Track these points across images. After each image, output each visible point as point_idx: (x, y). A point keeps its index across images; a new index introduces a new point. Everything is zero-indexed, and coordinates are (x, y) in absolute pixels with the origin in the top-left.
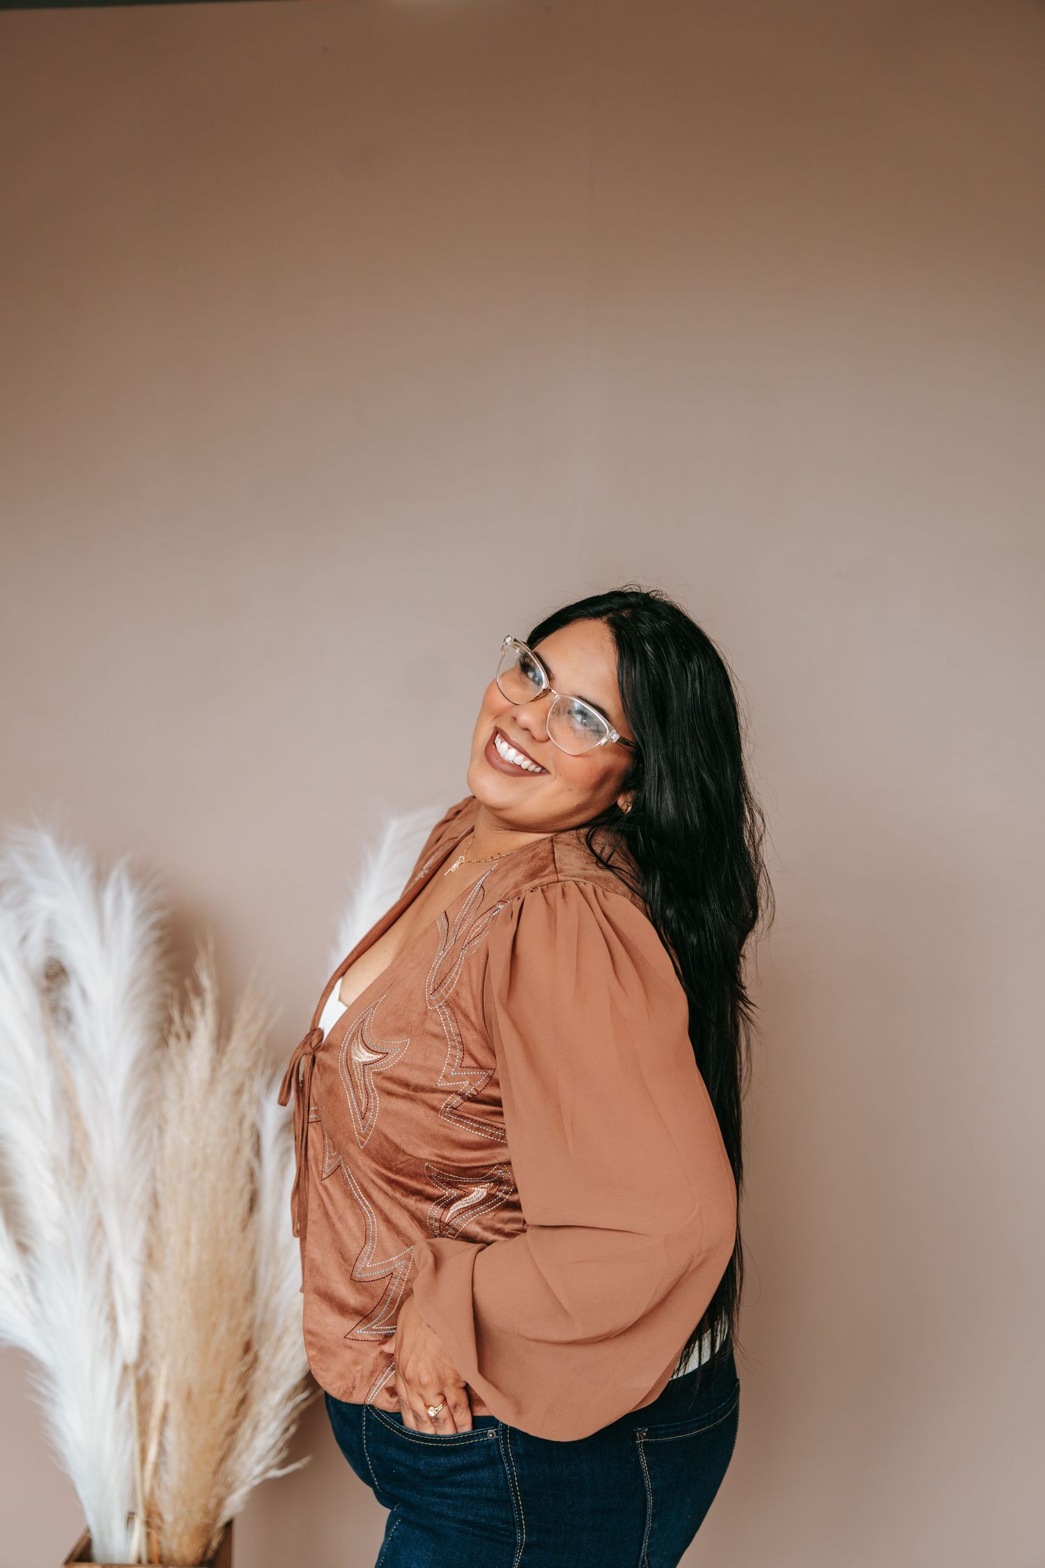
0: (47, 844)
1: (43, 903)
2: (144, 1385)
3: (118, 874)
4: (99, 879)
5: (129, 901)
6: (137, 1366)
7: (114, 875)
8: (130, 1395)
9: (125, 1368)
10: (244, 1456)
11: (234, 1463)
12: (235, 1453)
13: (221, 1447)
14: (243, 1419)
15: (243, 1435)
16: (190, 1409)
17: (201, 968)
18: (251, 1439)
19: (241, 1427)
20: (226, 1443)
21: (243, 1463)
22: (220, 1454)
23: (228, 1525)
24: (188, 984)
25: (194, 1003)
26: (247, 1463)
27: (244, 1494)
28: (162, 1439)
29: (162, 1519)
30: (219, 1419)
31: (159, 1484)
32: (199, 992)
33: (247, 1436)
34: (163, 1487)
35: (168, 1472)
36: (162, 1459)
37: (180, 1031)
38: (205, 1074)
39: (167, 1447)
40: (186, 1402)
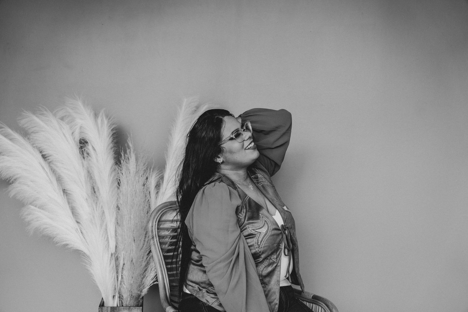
0: (80, 104)
1: (79, 122)
2: (117, 259)
3: (102, 114)
4: (96, 115)
5: (106, 122)
6: (115, 254)
7: (101, 114)
8: (113, 262)
9: (112, 255)
10: (148, 278)
11: (145, 280)
12: (146, 277)
13: (143, 275)
14: (148, 267)
15: (148, 272)
16: (132, 265)
17: (129, 141)
18: (150, 273)
19: (148, 269)
20: (144, 274)
21: (148, 280)
22: (143, 276)
23: (143, 297)
24: (126, 145)
25: (128, 151)
26: (149, 280)
27: (148, 289)
28: (122, 275)
29: (123, 297)
30: (143, 266)
31: (122, 287)
32: (129, 148)
33: (149, 272)
34: (123, 288)
35: (124, 284)
36: (122, 280)
37: (124, 159)
38: (135, 170)
39: (124, 277)
40: (131, 263)
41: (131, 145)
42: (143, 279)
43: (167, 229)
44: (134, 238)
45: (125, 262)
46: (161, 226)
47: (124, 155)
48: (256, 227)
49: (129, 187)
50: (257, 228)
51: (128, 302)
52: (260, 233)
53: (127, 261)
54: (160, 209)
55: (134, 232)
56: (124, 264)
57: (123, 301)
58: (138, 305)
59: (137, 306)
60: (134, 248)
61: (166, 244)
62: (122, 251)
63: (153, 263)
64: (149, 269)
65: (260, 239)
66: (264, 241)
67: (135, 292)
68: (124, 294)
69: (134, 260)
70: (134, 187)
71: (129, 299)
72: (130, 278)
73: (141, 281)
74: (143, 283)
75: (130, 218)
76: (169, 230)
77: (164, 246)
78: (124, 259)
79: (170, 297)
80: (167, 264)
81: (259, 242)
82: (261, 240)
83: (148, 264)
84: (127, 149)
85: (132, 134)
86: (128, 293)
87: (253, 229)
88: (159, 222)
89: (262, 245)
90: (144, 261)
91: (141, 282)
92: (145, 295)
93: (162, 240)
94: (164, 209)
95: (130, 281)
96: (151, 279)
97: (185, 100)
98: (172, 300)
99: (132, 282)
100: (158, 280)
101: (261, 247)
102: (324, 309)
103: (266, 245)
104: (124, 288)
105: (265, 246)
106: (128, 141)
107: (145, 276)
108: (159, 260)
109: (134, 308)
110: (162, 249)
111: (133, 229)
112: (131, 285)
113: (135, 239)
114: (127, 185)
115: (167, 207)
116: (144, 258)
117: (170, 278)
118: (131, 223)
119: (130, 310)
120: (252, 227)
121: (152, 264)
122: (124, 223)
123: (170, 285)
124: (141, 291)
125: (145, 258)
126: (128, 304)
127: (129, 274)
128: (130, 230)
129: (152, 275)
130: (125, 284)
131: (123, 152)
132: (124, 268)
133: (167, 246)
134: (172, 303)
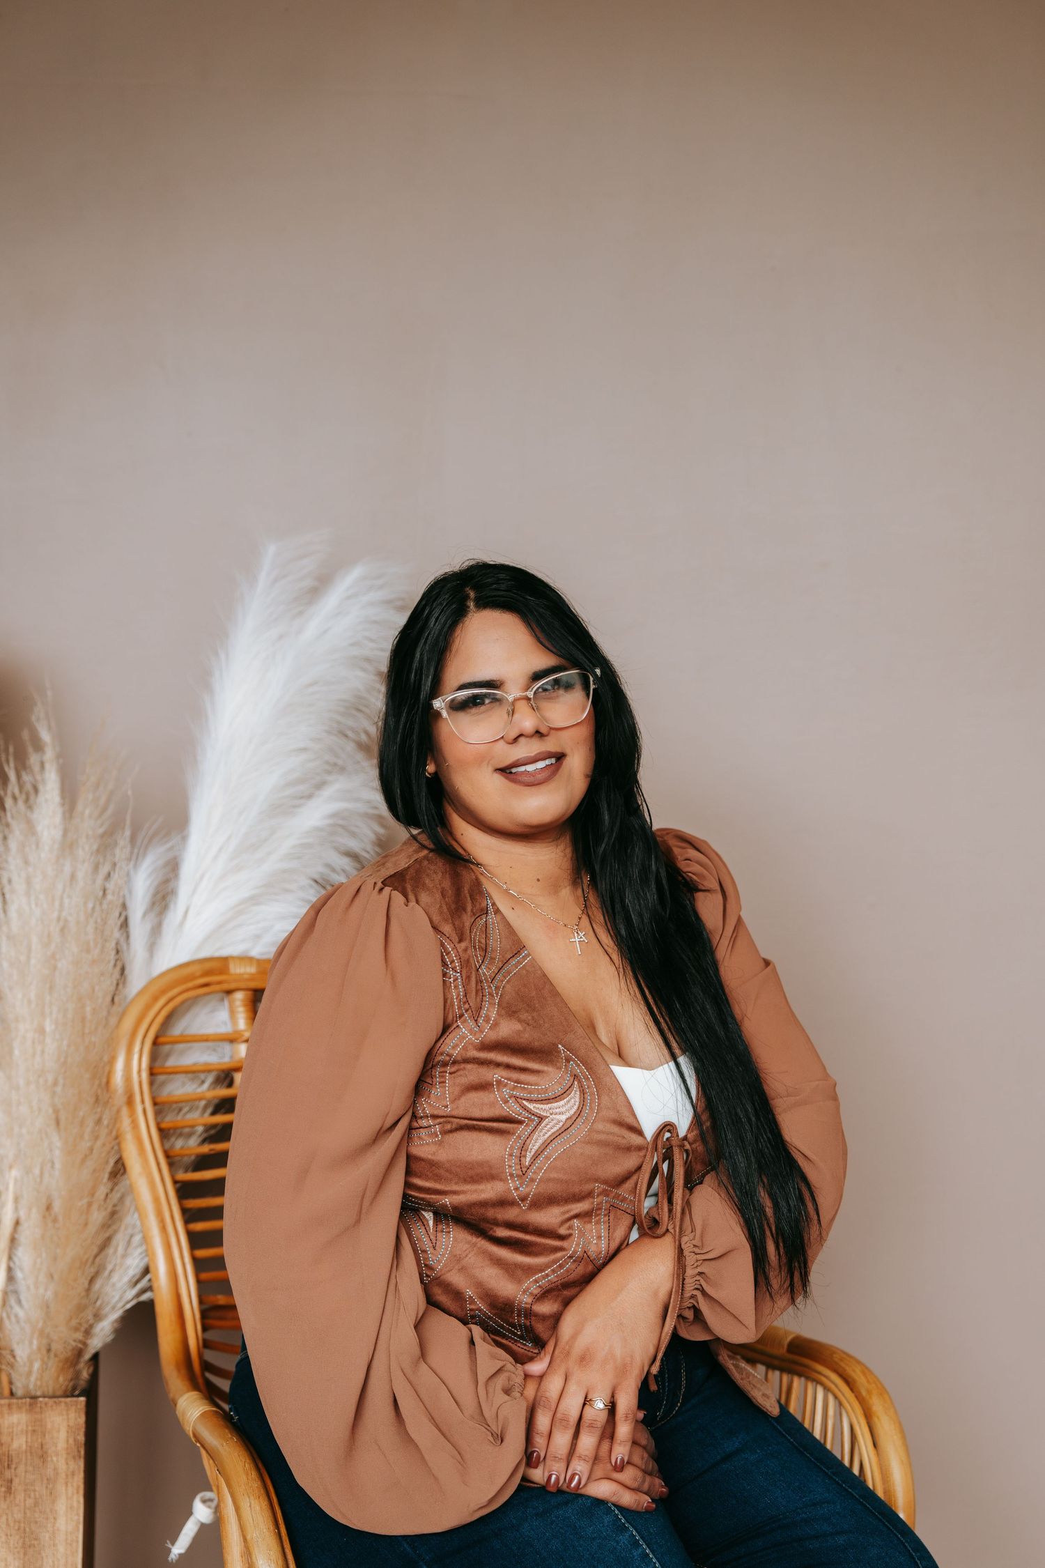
10: (115, 1278)
11: (102, 1286)
12: (107, 1273)
13: (93, 1263)
14: (116, 1232)
15: (116, 1251)
16: (50, 1225)
17: (38, 720)
18: (124, 1256)
19: (114, 1242)
20: (98, 1260)
21: (114, 1285)
22: (93, 1270)
23: (95, 1357)
24: (25, 735)
25: (34, 759)
26: (119, 1285)
27: (116, 1321)
28: (12, 1265)
29: (14, 1357)
30: (92, 1229)
31: (9, 1317)
32: (39, 747)
33: (120, 1250)
34: (13, 1319)
35: (19, 1302)
36: (11, 1288)
37: (17, 791)
38: (57, 834)
39: (19, 1275)
40: (44, 1217)
41: (45, 736)
42: (92, 1281)
43: (193, 1073)
44: (56, 1111)
45: (22, 1214)
46: (171, 1062)
47: (19, 777)
48: (530, 1093)
49: (33, 906)
50: (534, 1096)
51: (33, 1379)
52: (541, 1118)
53: (30, 1209)
54: (163, 992)
55: (59, 1089)
56: (17, 1223)
57: (14, 1376)
58: (74, 1388)
59: (69, 1393)
60: (57, 1153)
61: (190, 1135)
62: (11, 1167)
63: (136, 1216)
64: (120, 1240)
65: (535, 1145)
66: (547, 1158)
67: (65, 1338)
68: (18, 1344)
69: (57, 1206)
70: (57, 903)
71: (37, 1365)
72: (42, 1278)
73: (88, 1290)
74: (93, 1296)
75: (41, 1031)
76: (202, 1076)
77: (179, 1144)
78: (16, 1200)
79: (200, 1356)
80: (190, 1216)
81: (529, 1155)
82: (536, 1147)
83: (114, 1216)
84: (30, 749)
85: (49, 693)
86: (35, 1342)
87: (516, 1098)
88: (155, 1043)
89: (535, 1173)
90: (95, 1206)
91: (87, 1295)
92: (107, 1347)
93: (169, 1120)
94: (176, 991)
95: (41, 1291)
96: (126, 1279)
97: (272, 549)
98: (207, 1366)
99: (49, 1294)
100: (155, 1286)
101: (532, 1180)
102: (836, 1397)
103: (554, 1175)
104: (18, 1322)
105: (549, 1180)
106: (33, 718)
107: (105, 1268)
108: (156, 1200)
109: (51, 1401)
110: (168, 1156)
111: (50, 1078)
112: (46, 1306)
113: (63, 1117)
114: (28, 894)
115: (190, 984)
116: (97, 1194)
117: (204, 1276)
118: (43, 1052)
119: (38, 1410)
120: (514, 1088)
121: (131, 1219)
122: (16, 1052)
123: (201, 1302)
124: (88, 1332)
125: (102, 1190)
126: (35, 1385)
127: (39, 1261)
128: (41, 1081)
129: (134, 1264)
130: (24, 1302)
131: (12, 764)
132: (16, 1236)
133: (193, 1142)
134: (208, 1375)
